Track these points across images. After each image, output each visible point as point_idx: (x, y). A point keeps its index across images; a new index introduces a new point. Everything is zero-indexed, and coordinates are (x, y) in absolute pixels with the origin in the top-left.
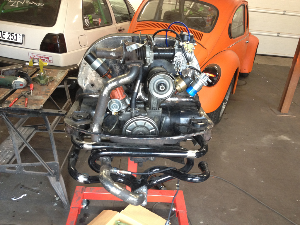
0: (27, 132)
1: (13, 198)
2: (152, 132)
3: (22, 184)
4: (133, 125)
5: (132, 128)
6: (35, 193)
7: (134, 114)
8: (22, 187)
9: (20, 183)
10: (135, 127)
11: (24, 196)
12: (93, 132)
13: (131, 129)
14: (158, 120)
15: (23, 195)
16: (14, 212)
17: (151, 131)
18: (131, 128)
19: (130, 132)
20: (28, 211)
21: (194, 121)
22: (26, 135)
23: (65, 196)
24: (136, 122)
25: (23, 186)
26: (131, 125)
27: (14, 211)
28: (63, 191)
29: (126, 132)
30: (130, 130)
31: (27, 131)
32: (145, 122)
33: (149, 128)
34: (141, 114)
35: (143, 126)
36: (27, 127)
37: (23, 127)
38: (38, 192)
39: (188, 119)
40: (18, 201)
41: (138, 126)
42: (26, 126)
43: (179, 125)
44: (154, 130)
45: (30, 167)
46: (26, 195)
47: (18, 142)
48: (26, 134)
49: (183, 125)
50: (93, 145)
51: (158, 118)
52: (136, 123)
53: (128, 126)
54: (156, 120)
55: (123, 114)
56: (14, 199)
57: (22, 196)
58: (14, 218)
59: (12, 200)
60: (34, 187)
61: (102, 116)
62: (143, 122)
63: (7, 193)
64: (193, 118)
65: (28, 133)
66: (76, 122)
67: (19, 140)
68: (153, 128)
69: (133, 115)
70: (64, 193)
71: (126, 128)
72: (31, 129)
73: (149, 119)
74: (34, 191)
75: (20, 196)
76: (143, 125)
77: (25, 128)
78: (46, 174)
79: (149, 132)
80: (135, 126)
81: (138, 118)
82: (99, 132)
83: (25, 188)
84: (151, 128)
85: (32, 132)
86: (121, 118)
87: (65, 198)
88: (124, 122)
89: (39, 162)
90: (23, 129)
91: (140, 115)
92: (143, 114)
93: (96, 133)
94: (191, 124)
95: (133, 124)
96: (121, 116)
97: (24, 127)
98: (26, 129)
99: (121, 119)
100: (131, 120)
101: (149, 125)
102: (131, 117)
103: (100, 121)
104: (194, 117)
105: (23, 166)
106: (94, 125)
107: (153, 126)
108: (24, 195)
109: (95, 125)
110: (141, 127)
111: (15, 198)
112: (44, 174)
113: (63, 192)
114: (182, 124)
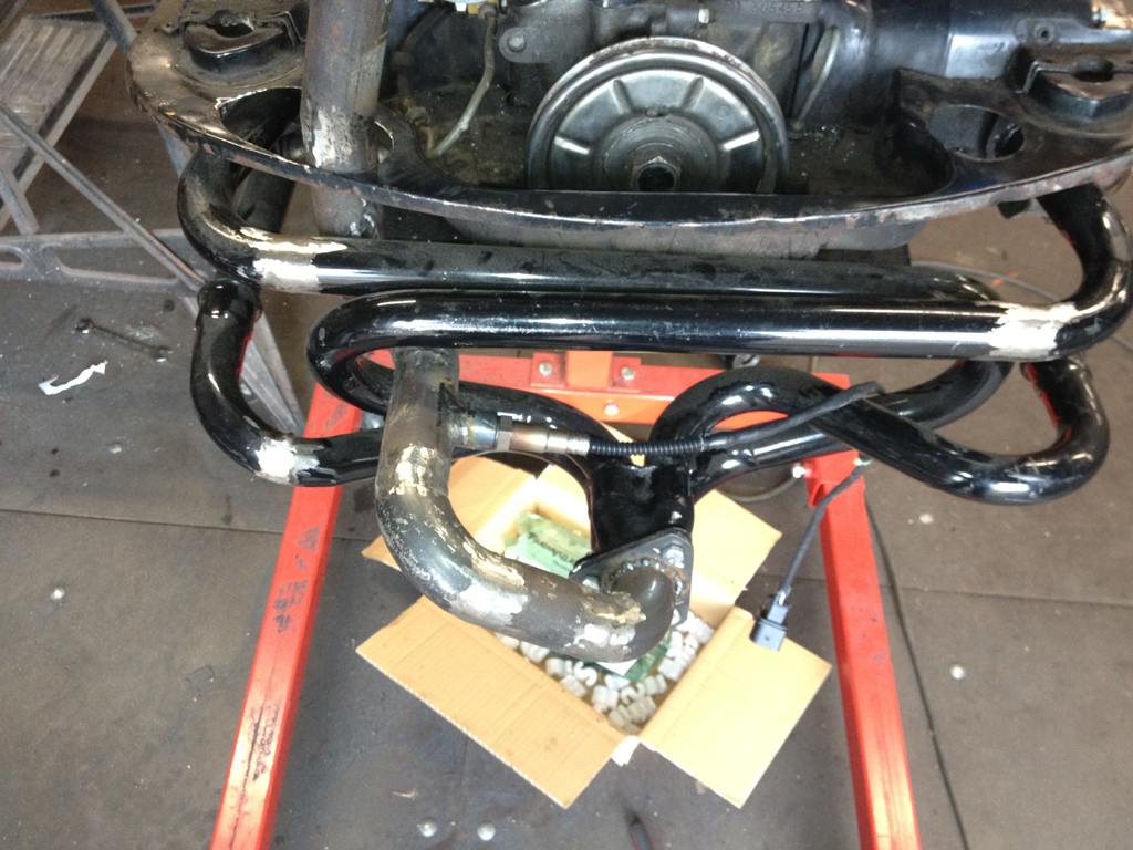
0: (68, 50)
1: (44, 380)
2: (736, 152)
3: (82, 312)
4: (602, 103)
5: (595, 125)
6: (142, 356)
7: (611, 13)
8: (82, 325)
9: (75, 307)
10: (620, 120)
11: (95, 373)
12: (318, 164)
13: (589, 136)
14: (780, 54)
15: (88, 367)
16: (55, 451)
17: (729, 146)
18: (588, 123)
19: (584, 151)
20: (117, 450)
21: (1051, 68)
22: (63, 64)
23: (278, 387)
24: (625, 79)
25: (87, 322)
26: (591, 107)
27: (54, 446)
28: (266, 363)
29: (554, 155)
30: (581, 142)
31: (69, 40)
32: (689, 77)
33: (720, 122)
34: (662, 17)
35: (673, 111)
36: (67, 22)
37: (49, 21)
38: (157, 351)
39: (1006, 41)
40: (68, 400)
41: (638, 112)
42: (62, 17)
43: (935, 90)
44: (753, 137)
45: (82, 250)
46: (101, 368)
47: (29, 107)
48: (64, 58)
49: (964, 91)
50: (321, 260)
51: (783, 39)
52: (623, 90)
53: (569, 110)
54: (772, 52)
55: (530, 15)
56: (48, 388)
57: (85, 375)
58: (55, 480)
59: (42, 392)
60: (136, 325)
61: (363, 51)
62: (674, 83)
63: (18, 357)
64: (1045, 34)
65: (73, 58)
66: (210, 69)
67: (31, 97)
68: (751, 122)
69: (606, 26)
70: (271, 372)
71: (555, 128)
72: (88, 28)
73: (724, 61)
74: (141, 350)
75: (76, 375)
76: (677, 103)
77: (59, 27)
78: (169, 288)
79: (719, 153)
80: (619, 107)
81: (643, 47)
82: (356, 169)
83: (101, 330)
84: (735, 127)
85: (91, 46)
86: (517, 42)
87: (281, 393)
88: (544, 76)
89: (120, 229)
90: (50, 30)
91: (657, 27)
92: (676, 17)
93: (335, 177)
94: (1027, 87)
95: (606, 95)
96: (518, 31)
97: (53, 17)
98: (65, 33)
99: (512, 49)
100: (594, 65)
101: (719, 104)
102: (592, 44)
103: (351, 91)
104: (1051, 29)
105: (51, 248)
106: (314, 114)
107: (752, 112)
108: (94, 368)
109: (321, 116)
110: (661, 115)
111: (53, 384)
112: (159, 287)
113: (265, 368)
114: (955, 80)
